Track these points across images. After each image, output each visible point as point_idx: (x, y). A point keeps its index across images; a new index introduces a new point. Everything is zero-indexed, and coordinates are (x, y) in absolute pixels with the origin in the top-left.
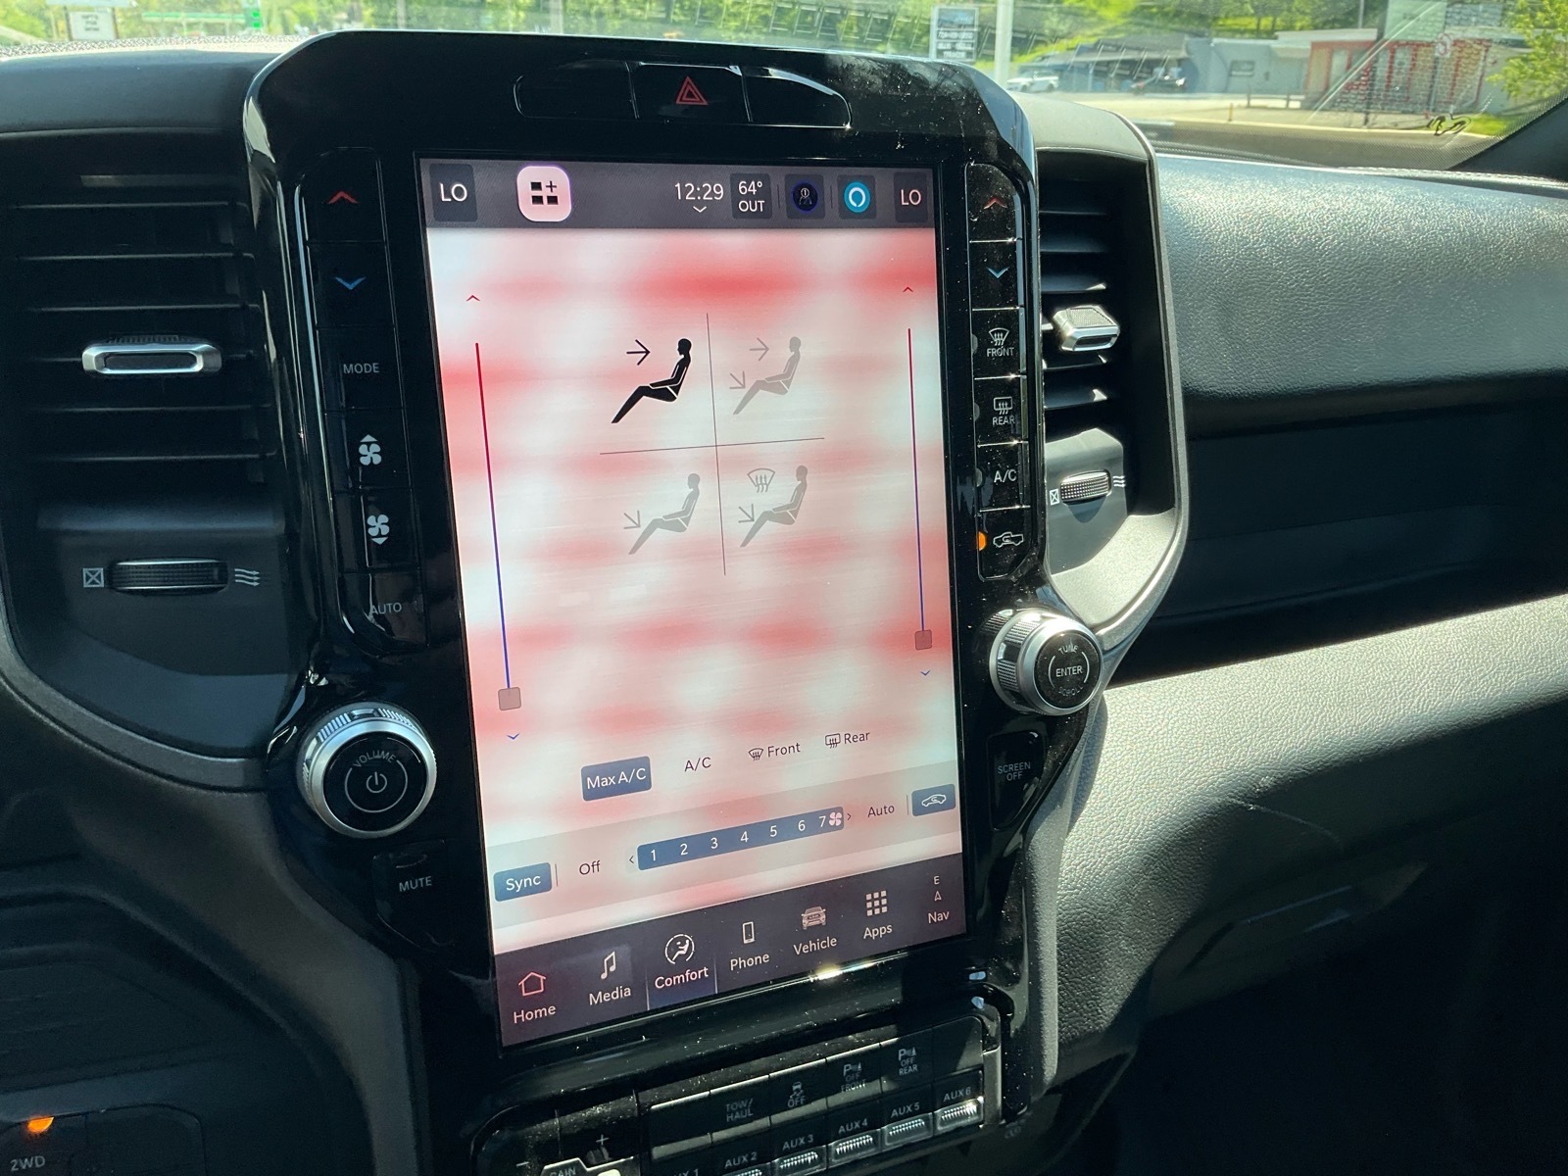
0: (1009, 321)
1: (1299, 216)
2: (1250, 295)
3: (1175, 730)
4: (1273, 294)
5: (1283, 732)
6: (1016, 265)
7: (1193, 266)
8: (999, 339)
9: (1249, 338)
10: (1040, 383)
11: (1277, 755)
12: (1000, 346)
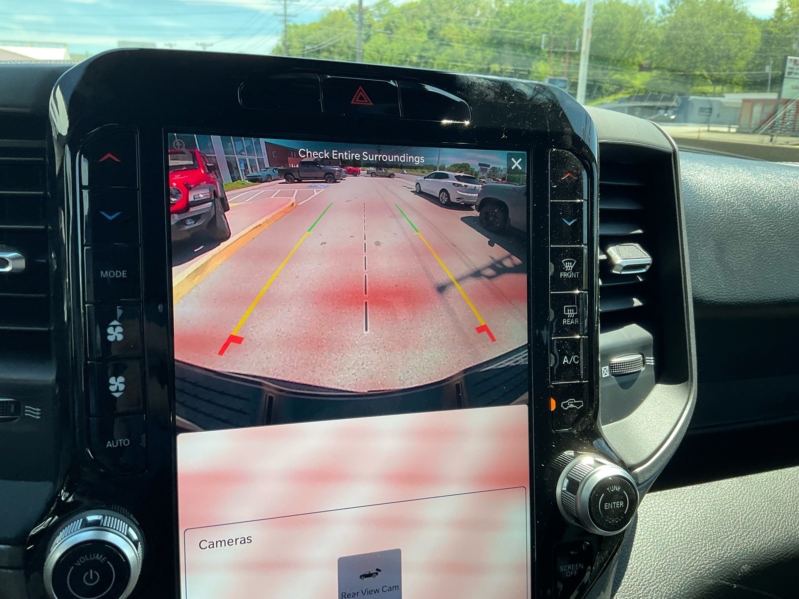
0: (576, 254)
1: (766, 190)
2: (736, 239)
3: (683, 528)
4: (751, 239)
5: (757, 533)
6: (582, 217)
7: (699, 219)
8: (569, 266)
9: (736, 267)
10: (597, 295)
11: (753, 549)
12: (570, 271)
